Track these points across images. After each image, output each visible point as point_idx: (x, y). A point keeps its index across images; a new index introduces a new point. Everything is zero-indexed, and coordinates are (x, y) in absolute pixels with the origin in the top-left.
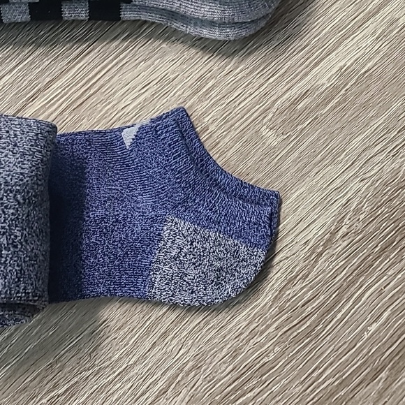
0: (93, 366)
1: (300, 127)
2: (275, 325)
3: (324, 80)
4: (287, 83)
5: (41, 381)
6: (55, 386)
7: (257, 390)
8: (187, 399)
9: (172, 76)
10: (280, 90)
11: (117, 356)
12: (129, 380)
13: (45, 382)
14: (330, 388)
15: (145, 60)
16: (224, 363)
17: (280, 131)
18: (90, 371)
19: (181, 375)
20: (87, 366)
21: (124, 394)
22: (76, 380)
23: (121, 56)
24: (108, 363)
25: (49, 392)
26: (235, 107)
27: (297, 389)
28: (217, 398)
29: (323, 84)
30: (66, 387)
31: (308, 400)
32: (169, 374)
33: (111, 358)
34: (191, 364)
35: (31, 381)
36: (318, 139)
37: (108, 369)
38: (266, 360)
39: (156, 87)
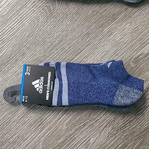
0: (89, 119)
1: (140, 62)
2: (133, 111)
3: (146, 51)
4: (137, 52)
5: (77, 122)
6: (80, 124)
7: (129, 127)
8: (112, 128)
9: (109, 50)
10: (135, 54)
11: (95, 117)
12: (98, 123)
13: (78, 122)
14: (147, 127)
15: (103, 46)
16: (121, 120)
17: (135, 63)
18: (89, 120)
19: (110, 122)
20: (88, 119)
21: (97, 126)
22: (85, 122)
23: (97, 45)
24: (93, 118)
25: (79, 125)
26: (124, 57)
27: (139, 127)
28: (119, 128)
29: (145, 52)
30: (83, 124)
31: (142, 130)
32: (107, 122)
33: (93, 117)
34: (113, 119)
35: (75, 122)
36: (144, 65)
37: (93, 120)
38: (131, 119)
39: (105, 53)
